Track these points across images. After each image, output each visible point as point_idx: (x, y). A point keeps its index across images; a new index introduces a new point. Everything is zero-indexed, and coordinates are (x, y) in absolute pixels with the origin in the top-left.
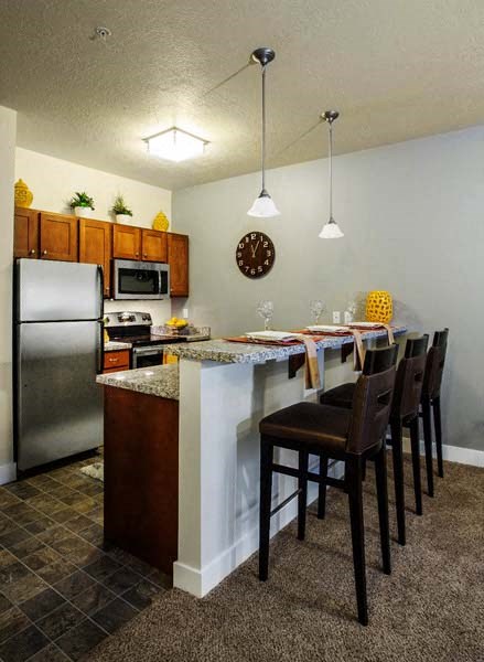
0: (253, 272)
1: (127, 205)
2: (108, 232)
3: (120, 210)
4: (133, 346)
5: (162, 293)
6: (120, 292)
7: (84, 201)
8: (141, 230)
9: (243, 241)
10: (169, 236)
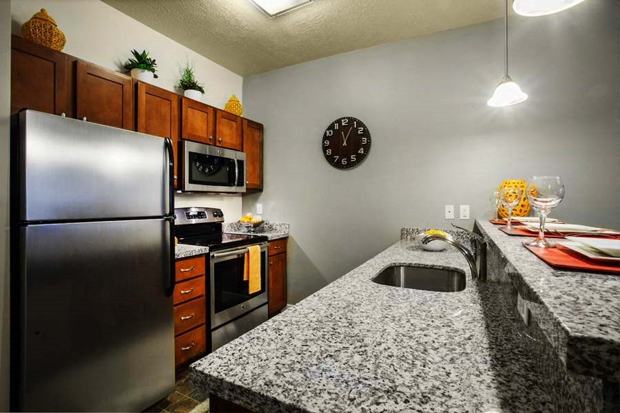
0: (344, 162)
1: (198, 79)
2: (175, 104)
3: (188, 84)
4: (210, 250)
5: (238, 185)
6: (191, 181)
7: (144, 62)
8: (215, 110)
9: (331, 127)
10: (245, 122)
